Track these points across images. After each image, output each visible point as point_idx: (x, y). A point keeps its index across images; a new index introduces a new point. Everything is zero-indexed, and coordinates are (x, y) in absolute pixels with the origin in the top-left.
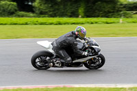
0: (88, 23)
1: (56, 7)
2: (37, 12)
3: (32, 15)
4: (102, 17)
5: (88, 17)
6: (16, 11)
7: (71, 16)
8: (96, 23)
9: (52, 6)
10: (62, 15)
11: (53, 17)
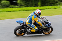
0: (46, 9)
1: (28, 2)
2: (19, 5)
3: (17, 7)
4: (49, 6)
5: (43, 6)
6: (9, 5)
7: (35, 6)
8: (50, 8)
9: (26, 2)
10: (31, 6)
11: (27, 7)
